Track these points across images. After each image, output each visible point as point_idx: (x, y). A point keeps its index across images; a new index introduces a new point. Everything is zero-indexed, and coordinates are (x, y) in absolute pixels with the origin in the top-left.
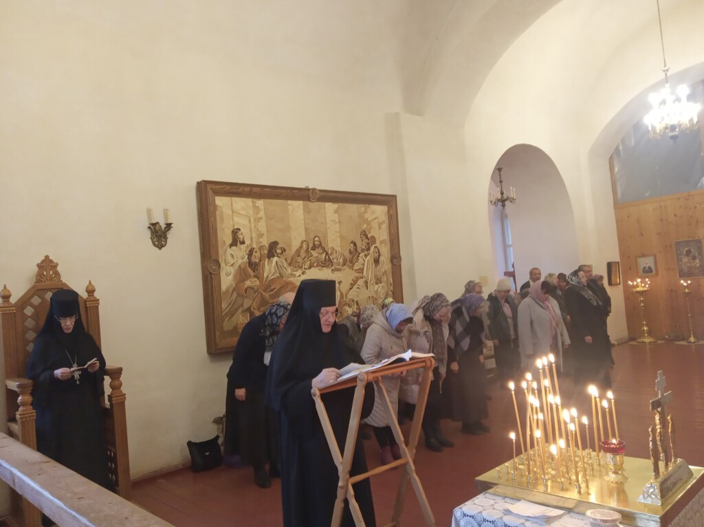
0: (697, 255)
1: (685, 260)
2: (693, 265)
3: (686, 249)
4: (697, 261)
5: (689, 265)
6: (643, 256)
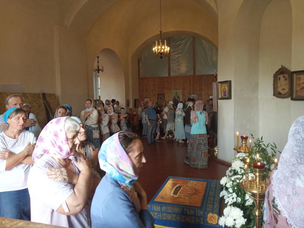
0: (163, 99)
1: (159, 100)
3: (160, 97)
4: (163, 101)
6: (147, 98)
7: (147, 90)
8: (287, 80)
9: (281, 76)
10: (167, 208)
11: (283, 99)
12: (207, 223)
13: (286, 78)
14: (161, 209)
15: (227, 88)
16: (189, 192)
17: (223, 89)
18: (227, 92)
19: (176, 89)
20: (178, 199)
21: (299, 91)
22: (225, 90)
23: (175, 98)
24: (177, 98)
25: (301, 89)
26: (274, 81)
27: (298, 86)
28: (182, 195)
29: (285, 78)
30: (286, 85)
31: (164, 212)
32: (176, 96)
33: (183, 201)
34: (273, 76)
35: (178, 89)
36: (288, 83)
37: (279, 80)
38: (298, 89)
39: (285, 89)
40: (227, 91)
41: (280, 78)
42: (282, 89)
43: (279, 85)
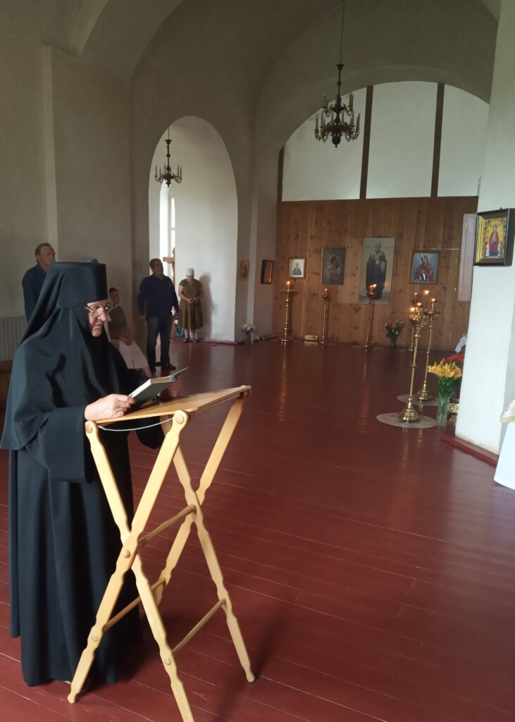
0: (340, 263)
1: (330, 266)
2: (335, 272)
3: (332, 256)
4: (339, 269)
5: (332, 271)
6: (296, 257)
7: (298, 237)
18: (499, 245)
19: (379, 237)
22: (497, 237)
23: (374, 261)
24: (377, 262)
32: (377, 257)
35: (382, 237)
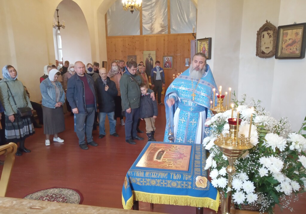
8: (271, 37)
9: (265, 33)
10: (151, 174)
11: (266, 58)
12: (196, 187)
13: (271, 35)
14: (144, 175)
15: (207, 47)
16: (173, 157)
17: (202, 48)
18: (206, 51)
19: (149, 51)
20: (163, 163)
21: (285, 48)
22: (205, 48)
23: (148, 60)
24: (150, 61)
25: (287, 46)
26: (257, 39)
27: (284, 42)
28: (166, 159)
29: (269, 35)
30: (271, 43)
31: (147, 178)
32: (149, 59)
33: (168, 165)
34: (257, 33)
35: (151, 50)
36: (273, 40)
37: (263, 37)
38: (284, 46)
39: (269, 48)
40: (207, 49)
41: (264, 35)
42: (266, 48)
43: (263, 43)
